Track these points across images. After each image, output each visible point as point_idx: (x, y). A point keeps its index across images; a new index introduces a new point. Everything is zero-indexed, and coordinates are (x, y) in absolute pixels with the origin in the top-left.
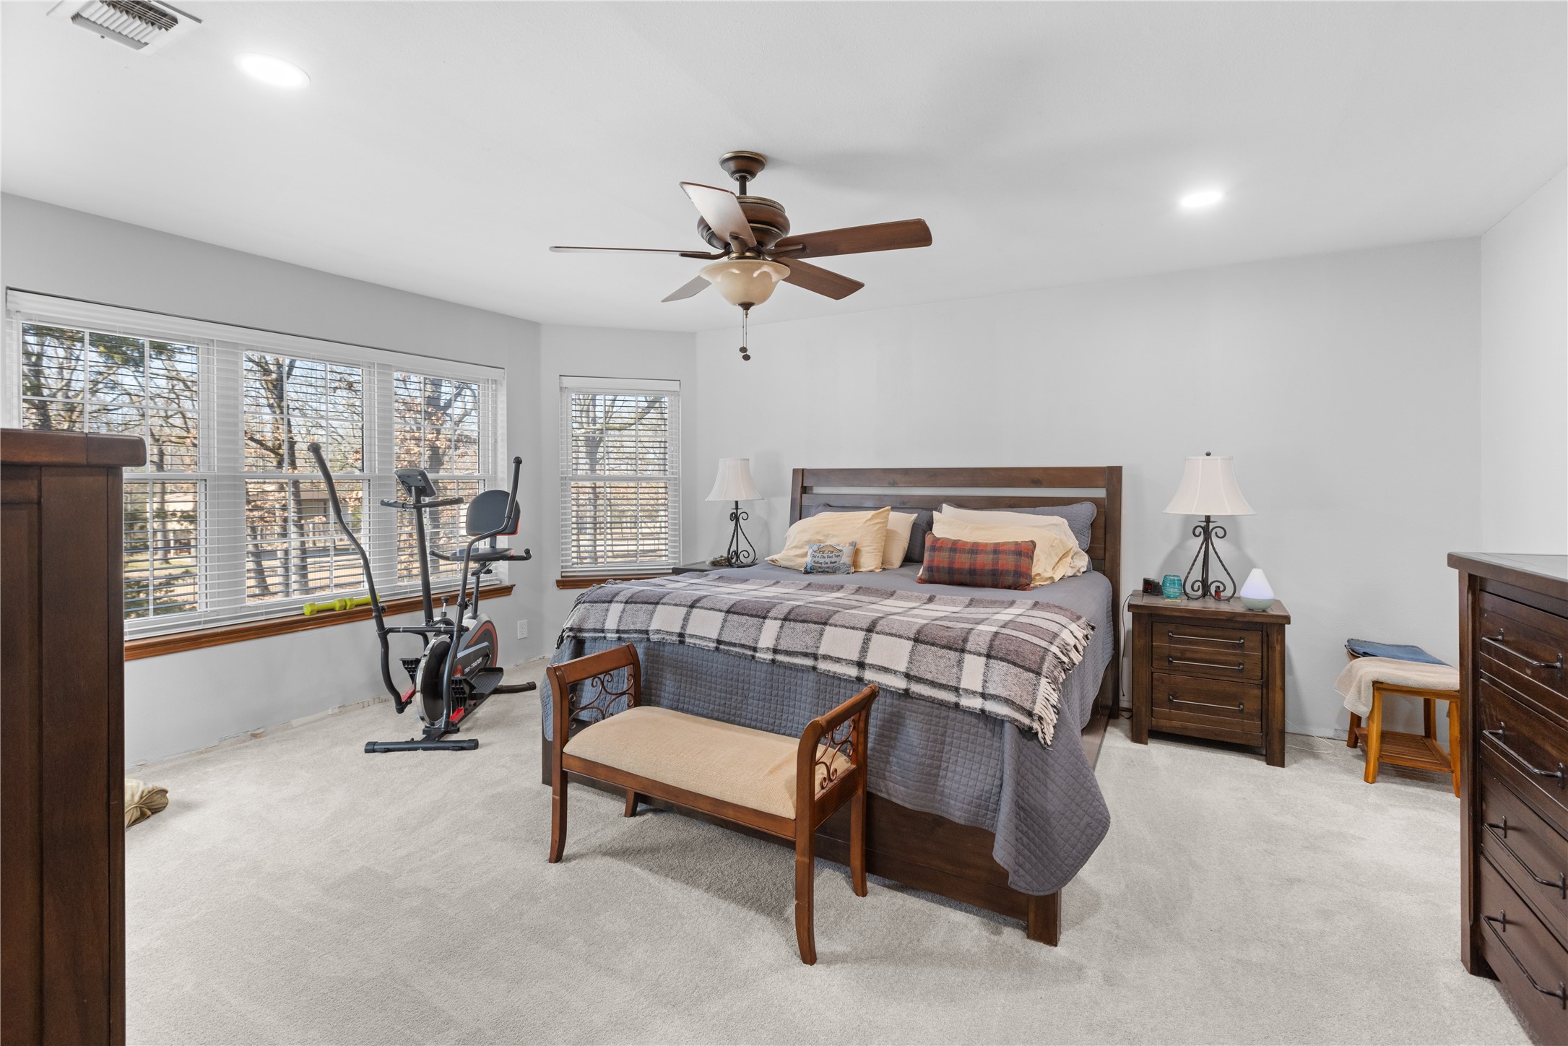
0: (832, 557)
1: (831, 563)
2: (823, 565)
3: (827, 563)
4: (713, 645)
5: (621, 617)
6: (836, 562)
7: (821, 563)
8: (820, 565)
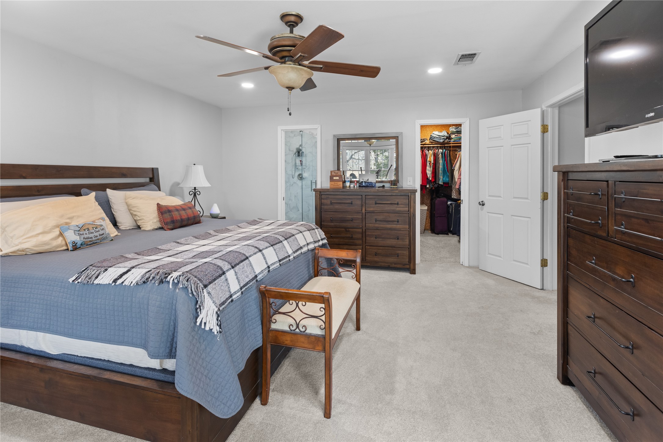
0: (99, 231)
1: (100, 235)
2: (94, 239)
3: (97, 236)
4: (278, 264)
5: (237, 278)
6: (103, 234)
7: (92, 238)
8: (91, 239)
